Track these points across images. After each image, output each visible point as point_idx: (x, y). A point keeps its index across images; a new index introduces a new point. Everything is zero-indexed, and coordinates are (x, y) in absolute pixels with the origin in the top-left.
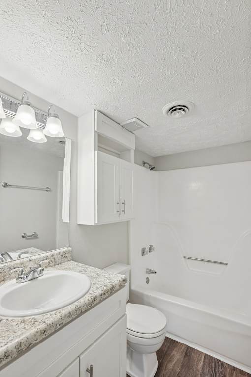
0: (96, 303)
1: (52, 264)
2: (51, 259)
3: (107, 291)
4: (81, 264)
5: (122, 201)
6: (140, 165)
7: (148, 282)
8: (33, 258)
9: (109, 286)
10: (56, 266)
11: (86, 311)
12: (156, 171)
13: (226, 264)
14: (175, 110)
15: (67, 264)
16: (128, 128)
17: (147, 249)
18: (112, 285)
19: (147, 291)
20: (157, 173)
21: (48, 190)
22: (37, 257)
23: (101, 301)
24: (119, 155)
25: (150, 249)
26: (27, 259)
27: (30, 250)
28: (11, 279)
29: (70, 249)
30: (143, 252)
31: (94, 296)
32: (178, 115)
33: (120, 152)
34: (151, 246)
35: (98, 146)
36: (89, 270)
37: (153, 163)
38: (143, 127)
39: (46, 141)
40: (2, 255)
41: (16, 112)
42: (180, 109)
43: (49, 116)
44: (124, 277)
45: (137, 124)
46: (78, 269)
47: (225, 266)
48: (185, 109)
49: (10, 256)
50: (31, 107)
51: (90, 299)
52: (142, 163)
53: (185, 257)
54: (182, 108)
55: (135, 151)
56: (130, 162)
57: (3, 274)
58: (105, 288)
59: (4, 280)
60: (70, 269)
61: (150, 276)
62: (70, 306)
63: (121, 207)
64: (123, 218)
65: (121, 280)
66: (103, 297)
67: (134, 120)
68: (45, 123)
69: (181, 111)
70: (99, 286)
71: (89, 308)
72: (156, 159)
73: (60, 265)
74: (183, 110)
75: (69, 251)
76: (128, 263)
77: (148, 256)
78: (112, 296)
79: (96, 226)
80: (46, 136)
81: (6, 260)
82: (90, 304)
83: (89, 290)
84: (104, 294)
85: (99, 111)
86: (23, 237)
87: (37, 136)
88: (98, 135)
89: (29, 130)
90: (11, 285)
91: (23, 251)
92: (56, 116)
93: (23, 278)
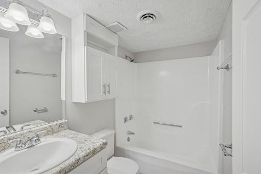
0: (79, 163)
1: (50, 133)
2: (49, 129)
3: (89, 153)
4: (74, 132)
5: (107, 84)
6: (124, 58)
7: (129, 140)
8: (33, 129)
9: (92, 148)
10: (54, 134)
11: (70, 171)
12: (135, 62)
13: (181, 127)
14: (146, 17)
15: (63, 132)
16: (112, 30)
17: (129, 118)
18: (95, 148)
19: (128, 147)
20: (136, 64)
21: (54, 75)
22: (36, 128)
23: (84, 161)
24: (107, 50)
25: (131, 118)
26: (27, 131)
27: (36, 122)
28: (11, 148)
29: (66, 121)
30: (126, 120)
31: (78, 158)
32: (148, 21)
33: (106, 48)
34: (131, 116)
35: (88, 42)
36: (80, 136)
37: (133, 57)
38: (123, 29)
39: (43, 37)
40: (7, 128)
41: (8, 9)
42: (150, 17)
43: (43, 15)
44: (104, 141)
45: (119, 27)
46: (71, 136)
47: (180, 128)
48: (153, 16)
49: (13, 128)
50: (22, 5)
51: (74, 160)
52: (125, 57)
53: (154, 123)
54: (150, 16)
55: (118, 48)
56: (114, 55)
57: (3, 145)
58: (88, 151)
59: (4, 149)
60: (64, 136)
61: (131, 136)
62: (56, 168)
63: (107, 89)
64: (108, 97)
65: (102, 143)
66: (86, 158)
67: (116, 23)
68: (39, 21)
69: (150, 18)
70: (83, 149)
71: (73, 167)
72: (136, 54)
73: (57, 134)
74: (152, 18)
75: (65, 122)
76: (114, 129)
77: (129, 122)
78: (94, 157)
79: (86, 103)
80: (42, 33)
81: (10, 132)
82: (74, 164)
83: (75, 153)
84: (87, 155)
85: (87, 15)
86: (35, 111)
87: (34, 32)
88: (87, 33)
89: (27, 26)
90: (10, 152)
91: (27, 124)
92: (49, 16)
93: (22, 146)
